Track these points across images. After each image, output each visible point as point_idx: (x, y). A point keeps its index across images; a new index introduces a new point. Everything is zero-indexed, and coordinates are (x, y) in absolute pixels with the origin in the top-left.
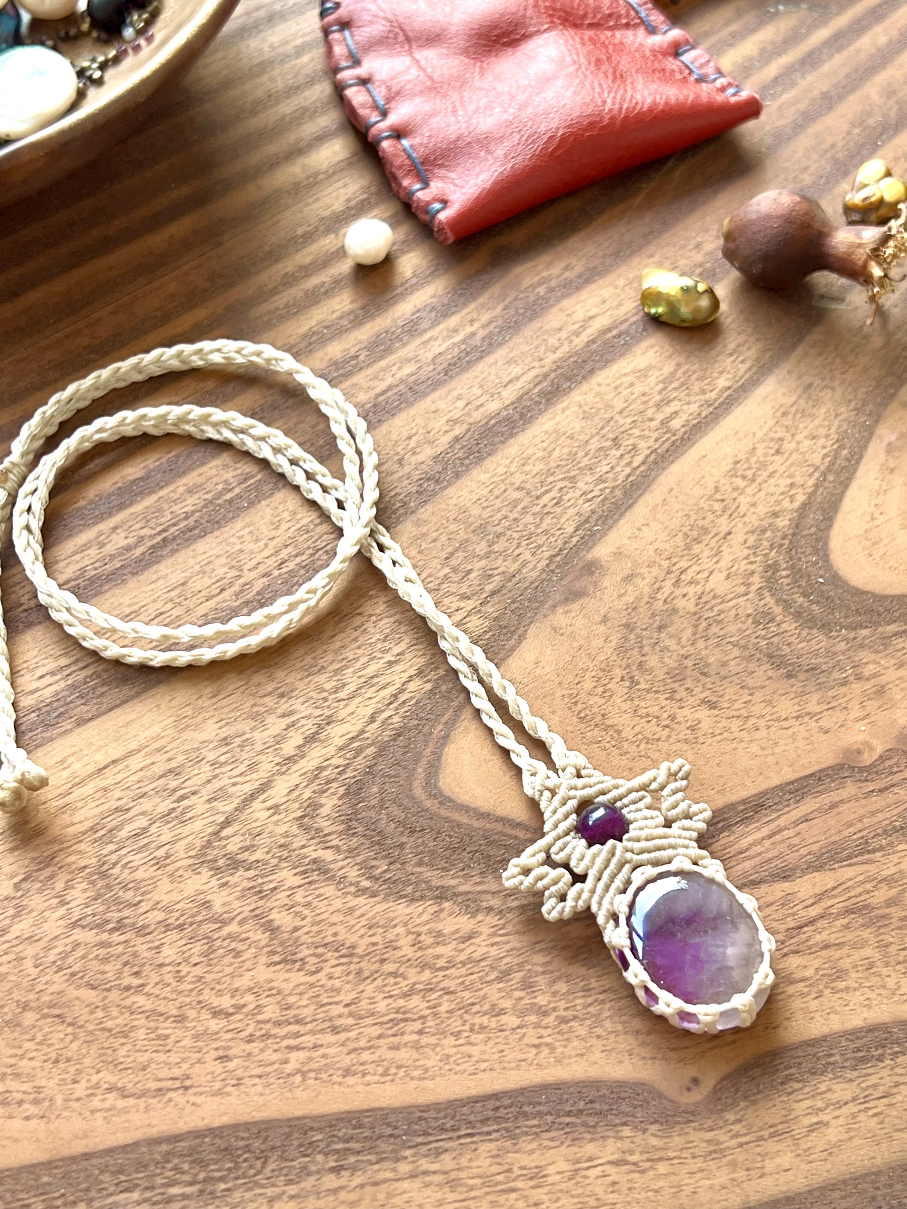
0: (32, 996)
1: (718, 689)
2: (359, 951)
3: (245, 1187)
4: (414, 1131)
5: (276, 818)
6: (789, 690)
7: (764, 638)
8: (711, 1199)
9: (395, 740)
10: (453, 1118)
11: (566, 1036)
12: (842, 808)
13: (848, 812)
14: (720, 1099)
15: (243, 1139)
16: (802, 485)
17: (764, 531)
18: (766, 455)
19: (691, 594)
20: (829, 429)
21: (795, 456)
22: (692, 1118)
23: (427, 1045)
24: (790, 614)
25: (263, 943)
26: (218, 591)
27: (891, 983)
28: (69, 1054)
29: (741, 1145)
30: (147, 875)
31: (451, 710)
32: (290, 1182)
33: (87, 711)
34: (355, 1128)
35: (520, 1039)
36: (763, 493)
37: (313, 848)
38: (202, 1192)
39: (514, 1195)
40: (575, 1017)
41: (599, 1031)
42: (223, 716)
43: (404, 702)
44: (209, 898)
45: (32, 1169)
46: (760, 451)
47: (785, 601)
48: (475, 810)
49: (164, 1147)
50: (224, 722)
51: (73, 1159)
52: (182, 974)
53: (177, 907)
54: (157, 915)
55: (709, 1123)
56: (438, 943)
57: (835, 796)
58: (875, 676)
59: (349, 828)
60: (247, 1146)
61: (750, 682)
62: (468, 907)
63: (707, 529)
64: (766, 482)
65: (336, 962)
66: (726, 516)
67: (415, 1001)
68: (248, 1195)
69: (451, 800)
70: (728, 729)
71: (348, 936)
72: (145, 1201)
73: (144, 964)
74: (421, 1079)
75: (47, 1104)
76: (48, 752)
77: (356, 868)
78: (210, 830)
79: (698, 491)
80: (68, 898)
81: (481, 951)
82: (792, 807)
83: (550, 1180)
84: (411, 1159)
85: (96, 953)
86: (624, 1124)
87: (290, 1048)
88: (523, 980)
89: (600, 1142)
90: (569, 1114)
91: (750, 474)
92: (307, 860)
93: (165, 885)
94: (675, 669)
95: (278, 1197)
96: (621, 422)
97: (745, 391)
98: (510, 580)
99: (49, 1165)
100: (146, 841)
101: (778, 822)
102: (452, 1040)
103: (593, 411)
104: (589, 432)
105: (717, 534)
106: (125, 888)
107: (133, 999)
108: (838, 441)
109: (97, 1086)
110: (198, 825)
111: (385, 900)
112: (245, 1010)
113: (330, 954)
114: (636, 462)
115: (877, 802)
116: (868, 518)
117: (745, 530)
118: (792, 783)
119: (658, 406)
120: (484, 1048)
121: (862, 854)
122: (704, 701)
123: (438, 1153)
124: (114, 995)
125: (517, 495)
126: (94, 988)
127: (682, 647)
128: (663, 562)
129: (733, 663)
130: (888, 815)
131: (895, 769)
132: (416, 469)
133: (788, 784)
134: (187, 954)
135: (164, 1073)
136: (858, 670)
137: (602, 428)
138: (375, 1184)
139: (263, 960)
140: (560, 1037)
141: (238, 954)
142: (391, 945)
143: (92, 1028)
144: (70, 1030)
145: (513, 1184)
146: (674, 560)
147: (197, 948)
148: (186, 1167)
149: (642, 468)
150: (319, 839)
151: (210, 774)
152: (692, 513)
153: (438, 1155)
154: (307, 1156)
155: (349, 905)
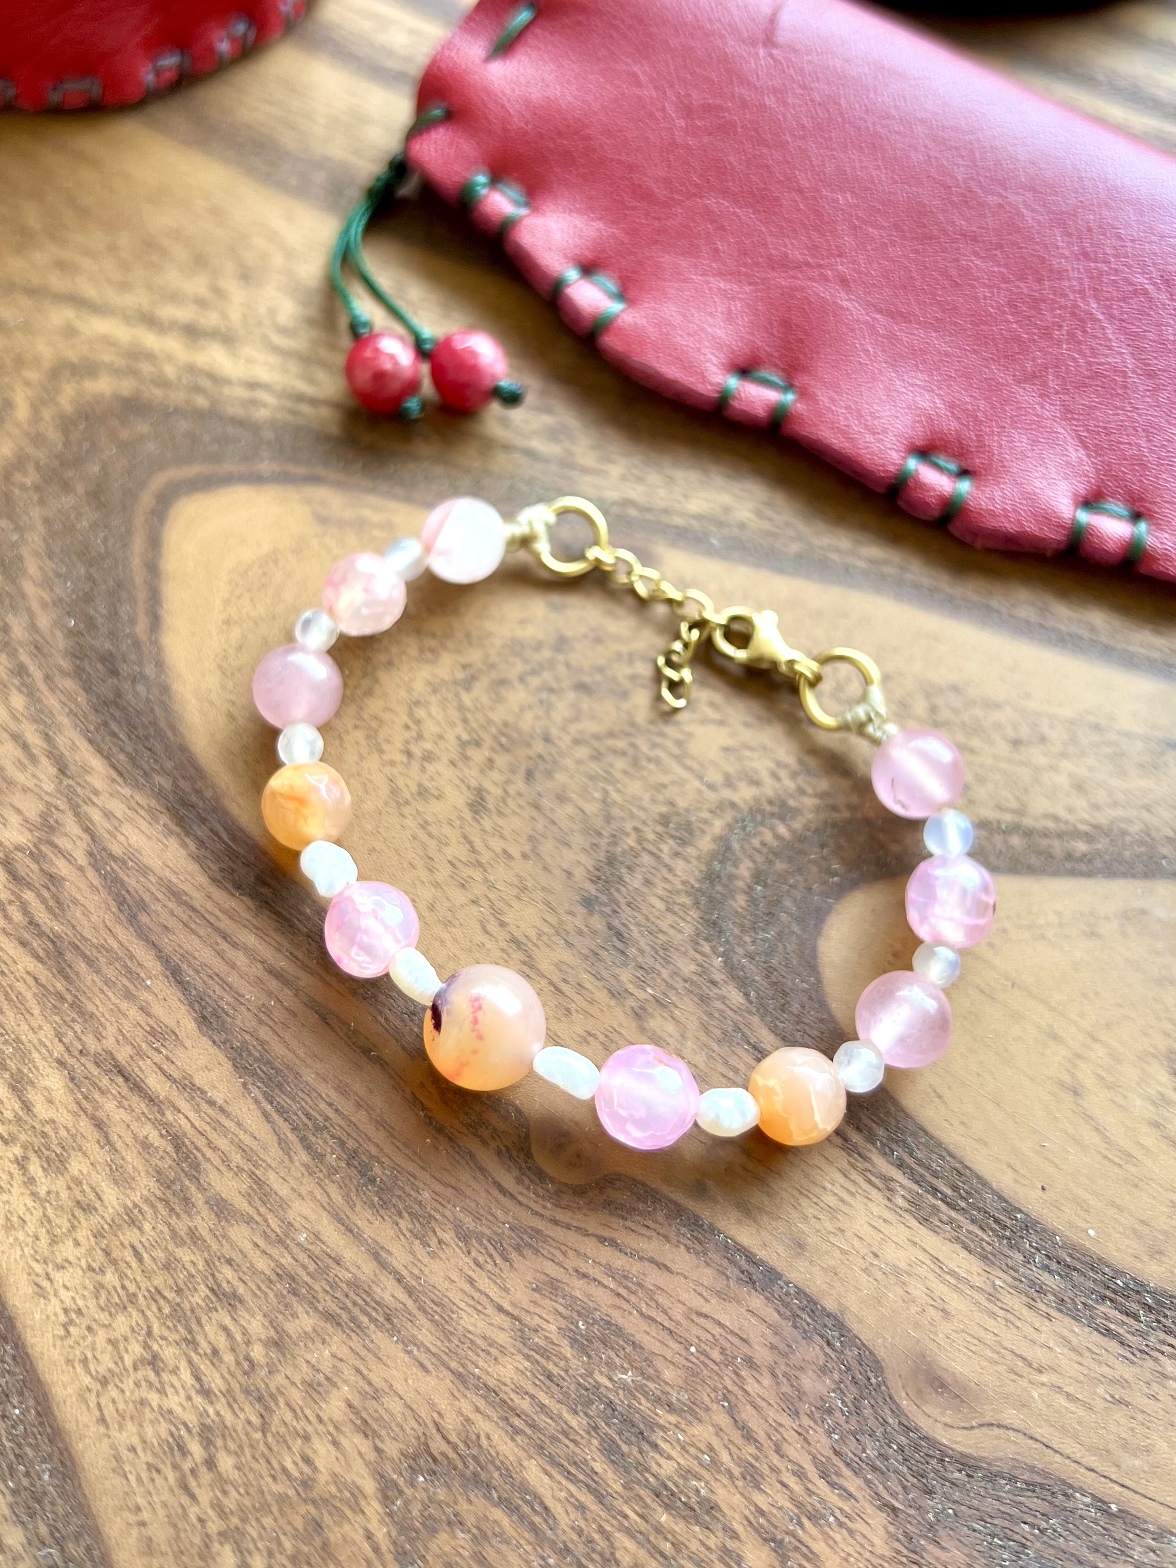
1: (512, 804)
6: (561, 911)
7: (641, 840)
9: (233, 423)
18: (998, 727)
20: (1112, 806)
21: (1023, 770)
24: (709, 865)
27: (65, 1250)
37: (28, 392)
46: (999, 716)
47: (729, 849)
59: (74, 421)
61: (547, 847)
69: (162, 520)
70: (443, 843)
77: (16, 451)
94: (519, 731)
122: (480, 792)
127: (563, 729)
129: (571, 809)
136: (651, 1007)
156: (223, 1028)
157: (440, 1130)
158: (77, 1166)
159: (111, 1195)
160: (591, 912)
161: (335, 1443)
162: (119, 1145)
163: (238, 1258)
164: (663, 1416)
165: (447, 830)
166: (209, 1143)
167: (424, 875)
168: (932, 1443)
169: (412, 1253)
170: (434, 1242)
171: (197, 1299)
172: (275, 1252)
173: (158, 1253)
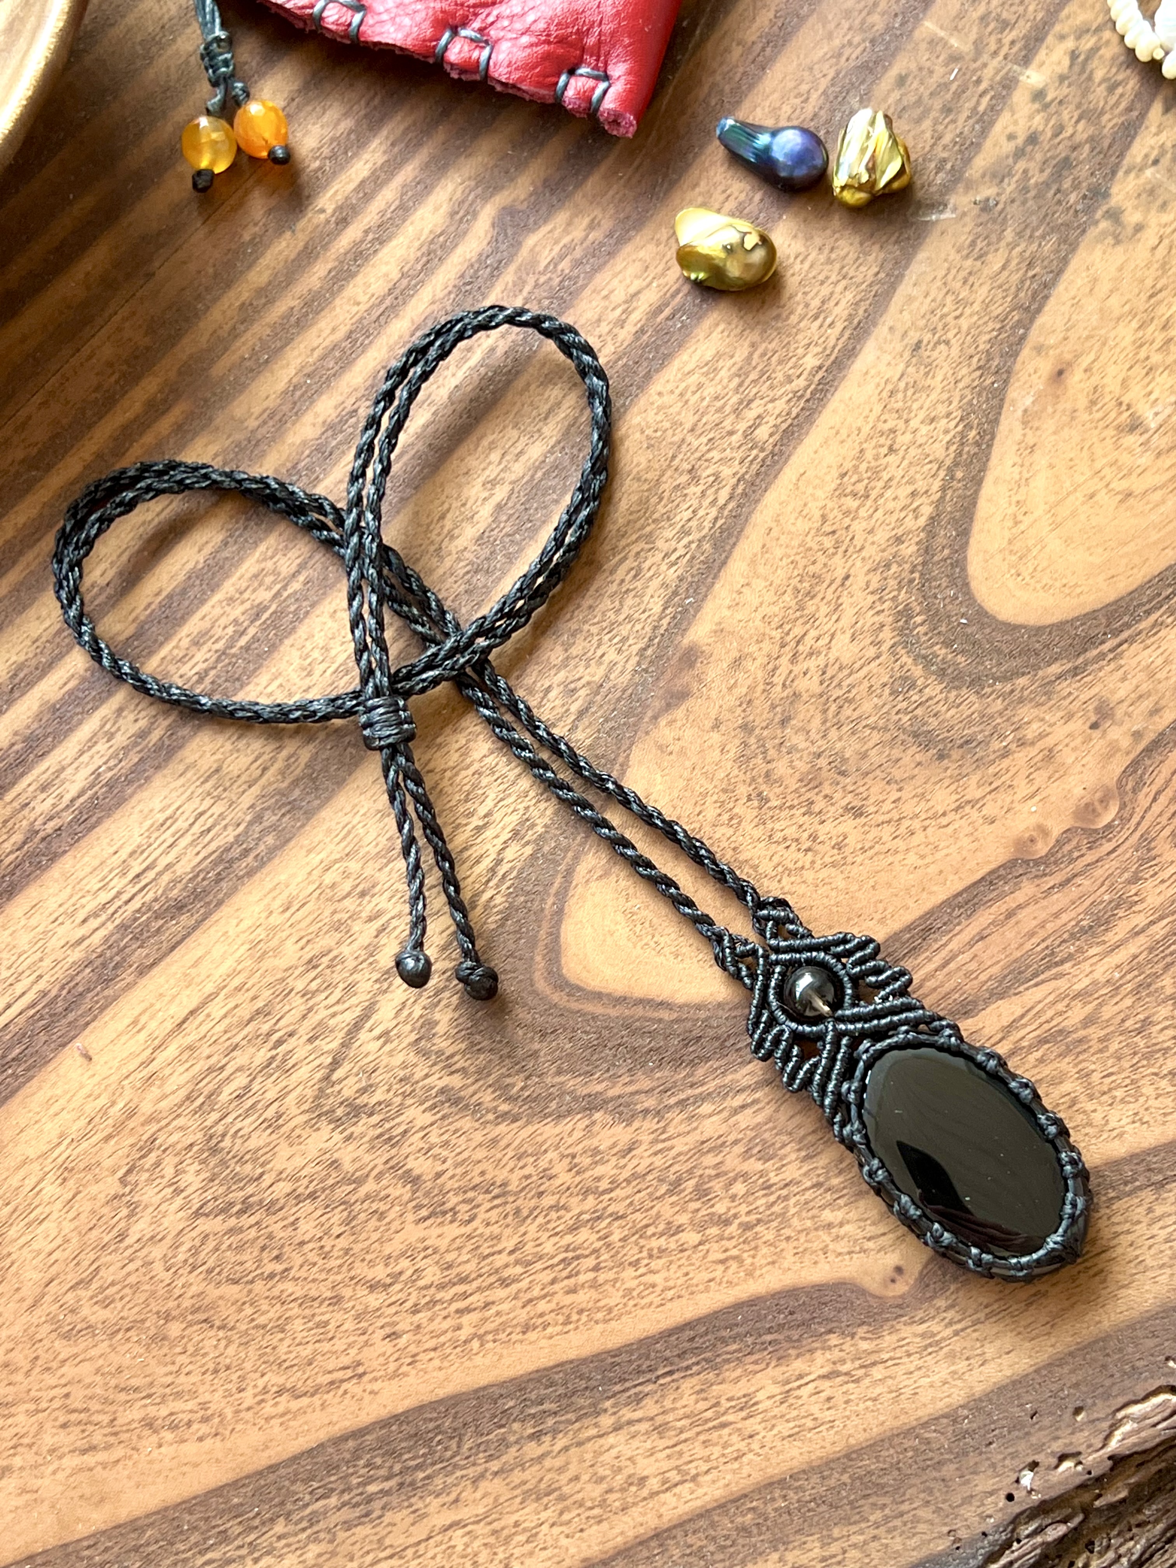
0: (171, 1304)
1: (861, 789)
2: (513, 1187)
3: (444, 1472)
4: (610, 1379)
5: (388, 1047)
6: (942, 776)
7: (906, 712)
8: (933, 1399)
9: (502, 925)
10: (647, 1357)
11: (753, 1244)
12: (1021, 915)
13: (1027, 919)
14: (928, 1286)
15: (431, 1420)
16: (926, 492)
17: (888, 566)
18: (876, 458)
19: (813, 669)
20: (951, 403)
21: (913, 452)
22: (900, 1312)
23: (606, 1282)
24: (933, 673)
25: (406, 1197)
26: (259, 772)
27: (1097, 1117)
28: (228, 1361)
29: (956, 1333)
30: (261, 1143)
31: (560, 876)
32: (490, 1459)
33: (147, 955)
34: (547, 1387)
35: (704, 1258)
36: (880, 513)
37: (437, 1076)
38: (401, 1485)
39: (726, 1431)
40: (759, 1221)
41: (787, 1232)
42: (302, 933)
43: (504, 876)
44: (336, 1156)
45: (218, 1491)
46: (869, 455)
47: (925, 657)
48: (609, 995)
49: (351, 1444)
50: (304, 941)
51: (260, 1474)
52: (327, 1249)
53: (303, 1173)
54: (284, 1188)
55: (920, 1314)
56: (596, 1163)
57: (1010, 902)
58: (1041, 736)
59: (473, 1044)
60: (438, 1427)
61: (897, 774)
62: (621, 1114)
63: (819, 577)
64: (882, 495)
65: (489, 1205)
66: (840, 554)
67: (584, 1235)
68: (449, 1480)
69: (579, 989)
70: (878, 841)
71: (497, 1172)
72: (344, 1505)
73: (282, 1246)
74: (606, 1321)
75: (216, 1420)
76: (115, 1015)
77: (490, 1090)
78: (319, 1075)
79: (802, 526)
80: (182, 1185)
81: (645, 1163)
82: (965, 923)
83: (761, 1407)
84: (611, 1411)
85: (228, 1243)
86: (830, 1331)
87: (460, 1312)
88: (697, 1187)
89: (808, 1356)
90: (769, 1331)
91: (860, 487)
92: (434, 1092)
93: (284, 1150)
94: (809, 773)
95: (482, 1476)
96: (696, 444)
97: (840, 370)
98: (597, 693)
99: (236, 1485)
100: (250, 1103)
101: (949, 947)
102: (630, 1272)
103: (659, 434)
104: (657, 466)
105: (832, 582)
106: (241, 1161)
107: (280, 1286)
108: (961, 420)
109: (265, 1390)
110: (303, 1072)
111: (528, 1123)
112: (403, 1278)
113: (481, 1197)
114: (722, 499)
115: (1059, 899)
116: (1010, 524)
117: (866, 568)
118: (960, 894)
119: (737, 412)
120: (666, 1274)
121: (1048, 968)
122: (847, 809)
123: (639, 1399)
124: (259, 1287)
126: (236, 1282)
127: (813, 743)
128: (774, 633)
129: (872, 753)
130: (1073, 914)
131: (1076, 854)
132: (459, 560)
133: (956, 896)
134: (326, 1226)
135: (333, 1364)
136: (1019, 734)
137: (674, 457)
138: (580, 1444)
139: (410, 1217)
140: (746, 1247)
141: (382, 1216)
142: (547, 1175)
143: (244, 1327)
144: (221, 1334)
145: (723, 1419)
146: (787, 627)
147: (337, 1216)
148: (378, 1461)
149: (730, 506)
150: (442, 1065)
151: (303, 1008)
152: (798, 558)
153: (639, 1401)
154: (503, 1426)
155: (490, 1137)
156: (975, 1003)
157: (1068, 881)
159: (1067, 1087)
160: (949, 756)
163: (1122, 1015)
165: (870, 836)
166: (1047, 1022)
167: (899, 857)
169: (1139, 912)
170: (1136, 898)
171: (1142, 1044)
172: (1122, 993)
173: (1110, 1062)
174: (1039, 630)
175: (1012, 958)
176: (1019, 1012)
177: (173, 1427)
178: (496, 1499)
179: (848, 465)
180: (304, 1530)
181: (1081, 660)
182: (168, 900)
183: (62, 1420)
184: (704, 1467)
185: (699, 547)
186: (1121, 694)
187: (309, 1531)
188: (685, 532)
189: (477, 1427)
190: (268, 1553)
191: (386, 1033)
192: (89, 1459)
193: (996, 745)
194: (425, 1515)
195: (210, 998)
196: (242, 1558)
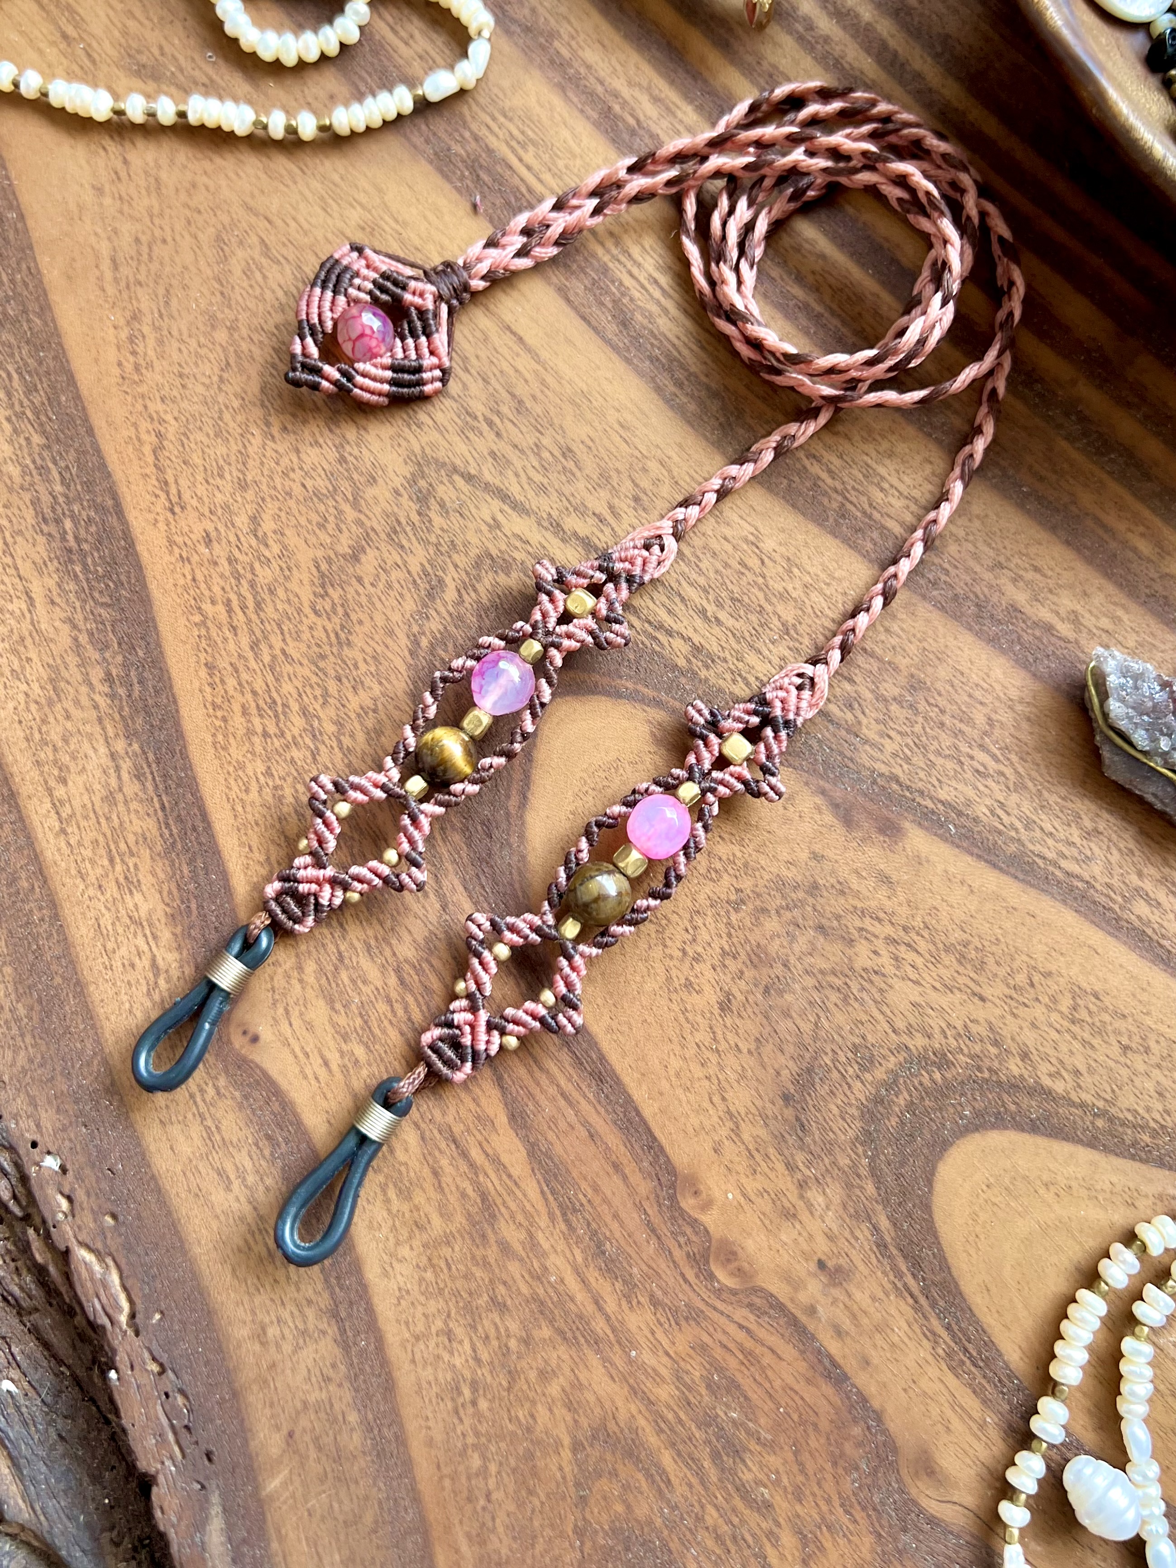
1: (749, 1010)
2: (346, 651)
3: (80, 590)
4: (159, 749)
5: (484, 528)
6: (766, 1098)
7: (835, 1060)
10: (178, 785)
12: (617, 1179)
13: (612, 1186)
14: (239, 1067)
15: (129, 577)
16: (1080, 1087)
17: (996, 1043)
18: (1119, 1033)
19: (880, 961)
21: (1125, 1072)
23: (252, 744)
24: (878, 1090)
25: (339, 549)
27: (404, 1251)
28: (190, 386)
32: (91, 634)
33: (577, 294)
34: (154, 687)
36: (1054, 1035)
37: (456, 576)
38: (70, 551)
39: (106, 862)
42: (598, 442)
43: (655, 639)
44: (380, 481)
45: (72, 382)
46: (1120, 1024)
47: (895, 1082)
49: (110, 503)
50: (591, 444)
51: (86, 419)
52: (292, 475)
53: (364, 450)
55: (211, 1059)
57: (630, 1168)
58: (809, 1205)
59: (486, 610)
60: (122, 584)
61: (767, 1049)
63: (982, 969)
64: (1075, 1038)
65: (330, 629)
66: (1008, 992)
67: (299, 722)
68: (72, 596)
70: (695, 1027)
71: (361, 636)
72: (54, 498)
73: (295, 433)
74: (214, 744)
75: (136, 378)
77: (441, 628)
78: (458, 462)
79: (1039, 951)
82: (607, 1117)
83: (128, 897)
84: (129, 749)
86: (197, 968)
87: (228, 603)
89: (174, 945)
90: (200, 907)
91: (1082, 1015)
92: (440, 573)
94: (767, 954)
95: (75, 627)
98: (849, 732)
99: (77, 397)
101: (582, 1101)
102: (261, 768)
105: (977, 983)
107: (257, 432)
108: (1162, 1126)
109: (162, 421)
110: (461, 447)
111: (409, 665)
112: (262, 547)
113: (338, 621)
114: (1066, 864)
115: (633, 1220)
116: (1045, 1177)
117: (992, 1020)
118: (638, 1113)
120: (257, 804)
121: (560, 1206)
122: (728, 995)
123: (139, 776)
125: (980, 719)
127: (799, 959)
128: (919, 919)
129: (790, 1024)
130: (618, 1235)
131: (682, 1240)
132: (991, 588)
133: (637, 1110)
134: (313, 474)
135: (184, 483)
136: (812, 1183)
138: (100, 720)
139: (320, 553)
141: (321, 526)
142: (357, 684)
143: (220, 399)
144: (215, 379)
145: (118, 860)
146: (925, 933)
147: (322, 484)
148: (93, 529)
149: (1058, 873)
150: (467, 581)
151: (524, 444)
153: (137, 777)
154: (119, 644)
155: (396, 629)
156: (525, 1126)
157: (653, 1231)
158: (419, 1198)
159: (437, 1221)
160: (787, 1105)
161: (550, 1410)
162: (446, 1190)
163: (511, 1283)
164: (753, 1446)
165: (699, 1019)
166: (504, 1203)
167: (678, 1049)
168: (915, 1503)
169: (620, 1305)
170: (634, 1302)
171: (481, 1302)
172: (534, 1284)
173: (461, 1267)
174: (927, 1207)
175: (570, 1167)
176: (515, 1172)
177: (131, 339)
178: (51, 640)
179: (1107, 1000)
180: (34, 462)
181: (895, 1252)
182: (632, 312)
183: (143, 239)
184: (72, 842)
185: (1012, 839)
186: (858, 1295)
187: (32, 466)
188: (1029, 825)
189: (120, 621)
190: (15, 430)
191: (498, 526)
192: (106, 265)
193: (800, 1158)
194: (41, 573)
195: (535, 356)
196: (12, 406)
